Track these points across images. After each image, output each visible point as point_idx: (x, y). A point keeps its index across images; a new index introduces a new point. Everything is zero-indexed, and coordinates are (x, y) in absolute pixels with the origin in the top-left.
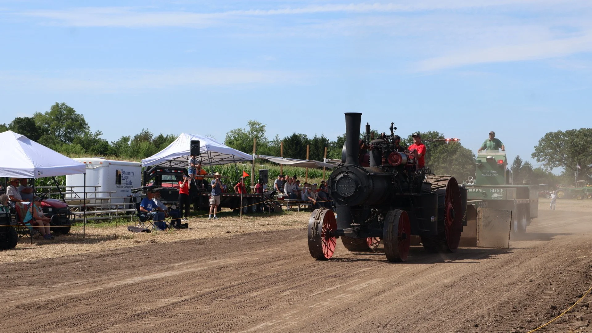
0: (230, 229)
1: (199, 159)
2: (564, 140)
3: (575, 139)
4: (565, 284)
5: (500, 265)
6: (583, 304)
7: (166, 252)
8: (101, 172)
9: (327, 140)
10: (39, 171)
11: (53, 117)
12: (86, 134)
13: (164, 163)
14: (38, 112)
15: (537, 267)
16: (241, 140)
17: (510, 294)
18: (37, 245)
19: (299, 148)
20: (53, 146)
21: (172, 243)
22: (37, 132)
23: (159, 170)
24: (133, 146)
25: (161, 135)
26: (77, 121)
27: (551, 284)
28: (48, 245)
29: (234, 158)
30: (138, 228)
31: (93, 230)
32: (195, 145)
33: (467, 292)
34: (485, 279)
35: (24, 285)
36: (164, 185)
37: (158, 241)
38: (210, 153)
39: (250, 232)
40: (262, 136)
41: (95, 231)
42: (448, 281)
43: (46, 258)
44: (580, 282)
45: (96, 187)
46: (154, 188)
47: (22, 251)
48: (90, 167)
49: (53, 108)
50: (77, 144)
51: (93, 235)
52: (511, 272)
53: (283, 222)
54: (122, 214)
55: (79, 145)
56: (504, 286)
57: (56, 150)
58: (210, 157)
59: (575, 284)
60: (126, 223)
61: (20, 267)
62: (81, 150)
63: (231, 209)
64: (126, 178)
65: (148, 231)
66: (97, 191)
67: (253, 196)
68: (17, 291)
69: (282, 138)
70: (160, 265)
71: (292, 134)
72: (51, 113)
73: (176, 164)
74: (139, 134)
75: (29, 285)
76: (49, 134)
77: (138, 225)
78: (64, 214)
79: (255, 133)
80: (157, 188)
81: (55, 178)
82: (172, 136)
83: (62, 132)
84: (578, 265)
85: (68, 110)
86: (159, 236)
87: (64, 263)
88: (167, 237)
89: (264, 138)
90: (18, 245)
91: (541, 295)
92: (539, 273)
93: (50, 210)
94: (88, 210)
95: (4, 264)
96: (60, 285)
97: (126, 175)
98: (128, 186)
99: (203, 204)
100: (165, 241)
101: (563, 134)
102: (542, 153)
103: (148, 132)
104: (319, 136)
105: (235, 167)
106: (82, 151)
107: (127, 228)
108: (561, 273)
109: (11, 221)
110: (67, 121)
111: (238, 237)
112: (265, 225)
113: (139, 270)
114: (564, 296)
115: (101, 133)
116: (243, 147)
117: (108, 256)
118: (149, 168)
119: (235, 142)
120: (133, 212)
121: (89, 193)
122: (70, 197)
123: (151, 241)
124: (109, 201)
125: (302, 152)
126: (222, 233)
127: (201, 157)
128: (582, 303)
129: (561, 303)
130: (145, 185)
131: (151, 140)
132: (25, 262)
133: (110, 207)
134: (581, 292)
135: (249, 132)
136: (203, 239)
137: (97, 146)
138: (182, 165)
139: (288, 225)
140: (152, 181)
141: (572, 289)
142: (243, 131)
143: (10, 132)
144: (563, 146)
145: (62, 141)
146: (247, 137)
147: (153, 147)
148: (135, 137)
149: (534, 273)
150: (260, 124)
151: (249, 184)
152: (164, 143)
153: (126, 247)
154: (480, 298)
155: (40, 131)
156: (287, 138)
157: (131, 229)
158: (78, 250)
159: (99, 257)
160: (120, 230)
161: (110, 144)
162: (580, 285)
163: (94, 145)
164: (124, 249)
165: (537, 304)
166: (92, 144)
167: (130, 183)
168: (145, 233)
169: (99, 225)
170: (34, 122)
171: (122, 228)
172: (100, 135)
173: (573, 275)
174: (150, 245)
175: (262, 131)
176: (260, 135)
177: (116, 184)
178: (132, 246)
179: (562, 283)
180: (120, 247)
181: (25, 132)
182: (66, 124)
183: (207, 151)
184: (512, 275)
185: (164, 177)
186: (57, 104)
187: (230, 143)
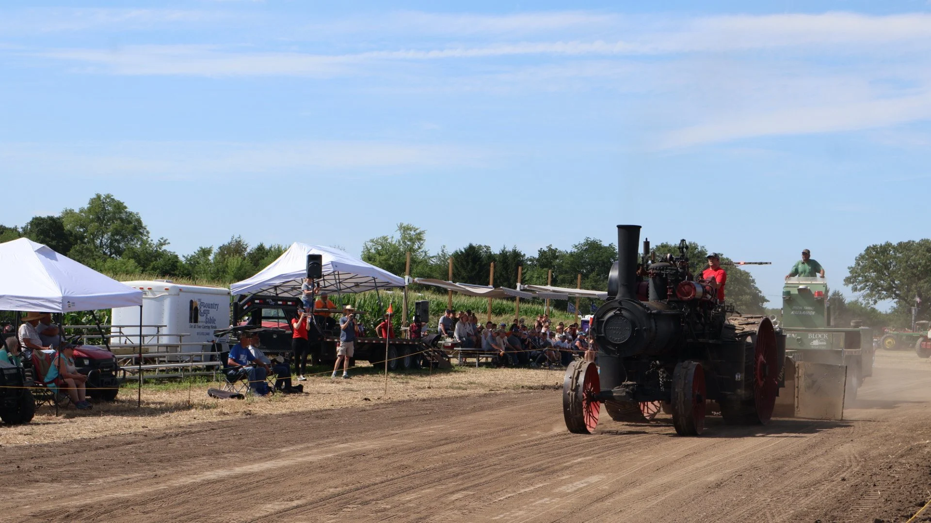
0: (369, 395)
1: (320, 283)
2: (895, 258)
3: (912, 256)
4: (897, 485)
5: (794, 454)
6: (925, 517)
7: (268, 430)
8: (167, 303)
9: (522, 254)
10: (69, 302)
11: (91, 217)
12: (144, 243)
13: (266, 290)
14: (69, 208)
15: (852, 457)
16: (387, 253)
17: (810, 500)
18: (65, 417)
19: (477, 267)
20: (91, 261)
21: (278, 416)
22: (67, 240)
23: (257, 301)
24: (217, 262)
25: (262, 245)
26: (130, 222)
27: (875, 485)
28: (83, 418)
29: (375, 282)
30: (224, 392)
31: (152, 395)
32: (314, 261)
33: (742, 496)
34: (771, 477)
35: (44, 481)
36: (265, 324)
37: (255, 412)
38: (338, 274)
39: (400, 399)
40: (419, 248)
41: (157, 396)
42: (712, 478)
43: (80, 438)
44: (922, 482)
45: (158, 327)
46: (249, 330)
47: (41, 427)
48: (150, 295)
49: (92, 201)
50: (129, 259)
51: (153, 403)
52: (812, 465)
53: (453, 383)
54: (199, 369)
55: (132, 261)
56: (800, 488)
57: (95, 268)
58: (338, 281)
59: (914, 485)
60: (206, 384)
61: (37, 453)
62: (136, 268)
63: (371, 362)
64: (206, 312)
65: (240, 396)
66: (160, 333)
67: (405, 343)
68: (33, 491)
69: (450, 251)
70: (259, 451)
71: (466, 245)
72: (90, 209)
73: (285, 292)
74: (226, 243)
75: (52, 481)
76: (85, 243)
77: (224, 387)
78: (108, 369)
79: (409, 243)
81: (95, 313)
82: (278, 247)
83: (105, 240)
84: (917, 456)
85: (115, 206)
86: (257, 405)
87: (108, 447)
88: (269, 407)
89: (422, 252)
90: (36, 418)
91: (860, 502)
92: (856, 468)
93: (86, 362)
94: (145, 364)
95: (13, 447)
96: (101, 481)
97: (205, 309)
98: (209, 325)
99: (326, 354)
100: (267, 413)
101: (894, 248)
102: (860, 278)
103: (240, 241)
104: (509, 249)
105: (377, 297)
106: (137, 270)
107: (207, 392)
108: (890, 468)
109: (25, 379)
110: (113, 222)
111: (381, 406)
112: (424, 388)
113: (226, 458)
114: (896, 505)
115: (167, 242)
116: (389, 265)
117: (177, 435)
118: (242, 297)
119: (378, 257)
120: (217, 367)
121: (147, 336)
122: (118, 342)
123: (245, 412)
124: (179, 349)
125: (482, 273)
126: (356, 400)
127: (324, 280)
128: (924, 515)
129: (890, 515)
130: (235, 325)
131: (246, 253)
132: (47, 445)
133: (180, 359)
134: (923, 497)
135: (399, 242)
136: (326, 410)
137: (160, 262)
138: (293, 293)
139: (460, 388)
140: (247, 318)
141: (908, 493)
142: (389, 240)
143: (24, 241)
144: (894, 266)
145: (105, 253)
146: (396, 250)
147: (248, 264)
148: (220, 248)
149: (849, 467)
150: (417, 229)
151: (400, 324)
152: (266, 258)
153: (205, 421)
154: (762, 506)
155: (71, 239)
156: (458, 251)
157: (213, 393)
158: (130, 426)
159: (163, 438)
160: (195, 394)
161: (182, 259)
162: (921, 486)
163: (156, 260)
164: (202, 425)
165: (852, 516)
166: (153, 258)
167: (212, 321)
168: (235, 400)
169: (163, 386)
170: (62, 223)
171: (199, 392)
172: (165, 244)
173: (910, 470)
174: (242, 419)
175: (420, 239)
176: (417, 247)
177: (191, 322)
178: (215, 420)
179: (893, 483)
180: (196, 422)
181: (48, 239)
182: (112, 227)
183: (334, 272)
184: (813, 470)
185: (265, 312)
186: (99, 197)
187: (369, 258)
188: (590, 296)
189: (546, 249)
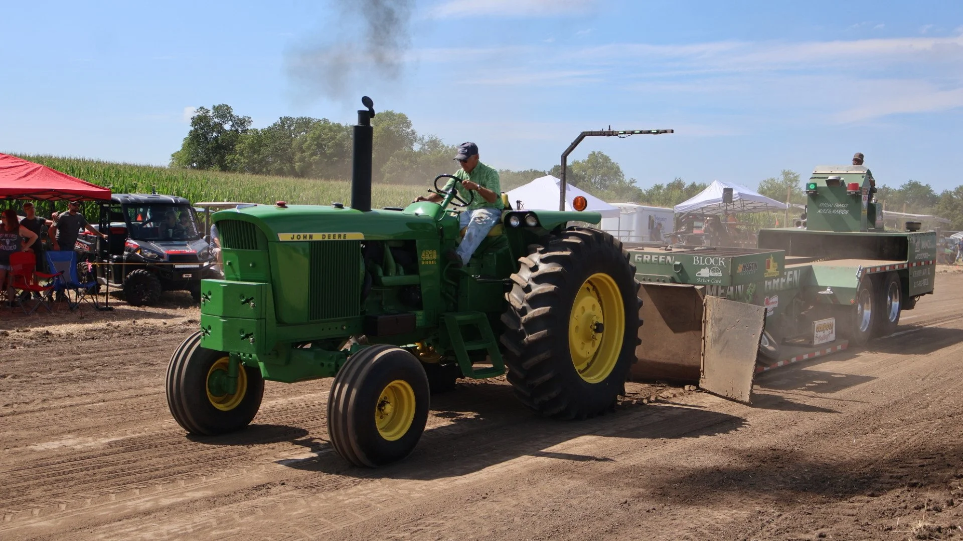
1: (731, 207)
8: (635, 217)
11: (589, 165)
12: (621, 181)
14: (576, 160)
16: (775, 188)
23: (691, 217)
24: (666, 192)
25: (694, 183)
26: (612, 169)
29: (766, 206)
32: (728, 192)
36: (696, 231)
38: (743, 201)
40: (796, 186)
45: (629, 231)
49: (590, 156)
55: (614, 192)
57: (592, 195)
58: (743, 205)
66: (631, 235)
72: (588, 161)
73: (708, 211)
74: (671, 182)
79: (789, 182)
80: (689, 233)
82: (704, 185)
85: (604, 158)
89: (798, 187)
103: (680, 181)
105: (767, 217)
106: (616, 196)
110: (602, 168)
115: (635, 181)
116: (776, 196)
118: (682, 214)
119: (768, 192)
121: (622, 236)
127: (733, 204)
130: (677, 231)
131: (683, 188)
135: (783, 182)
137: (631, 192)
138: (714, 212)
140: (684, 227)
142: (776, 181)
143: (549, 178)
145: (597, 188)
146: (781, 187)
147: (685, 194)
148: (668, 184)
150: (794, 175)
152: (695, 191)
161: (644, 192)
163: (629, 191)
166: (627, 190)
170: (572, 169)
175: (796, 181)
176: (794, 185)
177: (649, 229)
182: (602, 172)
183: (740, 200)
185: (696, 224)
186: (594, 153)
187: (762, 192)
188: (911, 218)
189: (882, 188)
